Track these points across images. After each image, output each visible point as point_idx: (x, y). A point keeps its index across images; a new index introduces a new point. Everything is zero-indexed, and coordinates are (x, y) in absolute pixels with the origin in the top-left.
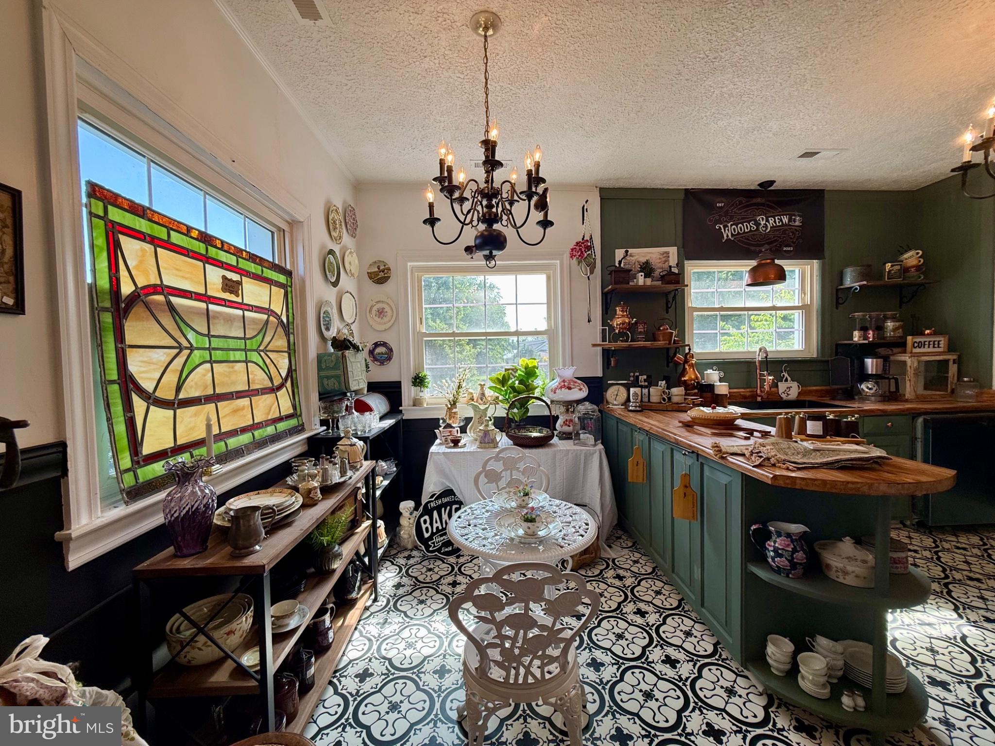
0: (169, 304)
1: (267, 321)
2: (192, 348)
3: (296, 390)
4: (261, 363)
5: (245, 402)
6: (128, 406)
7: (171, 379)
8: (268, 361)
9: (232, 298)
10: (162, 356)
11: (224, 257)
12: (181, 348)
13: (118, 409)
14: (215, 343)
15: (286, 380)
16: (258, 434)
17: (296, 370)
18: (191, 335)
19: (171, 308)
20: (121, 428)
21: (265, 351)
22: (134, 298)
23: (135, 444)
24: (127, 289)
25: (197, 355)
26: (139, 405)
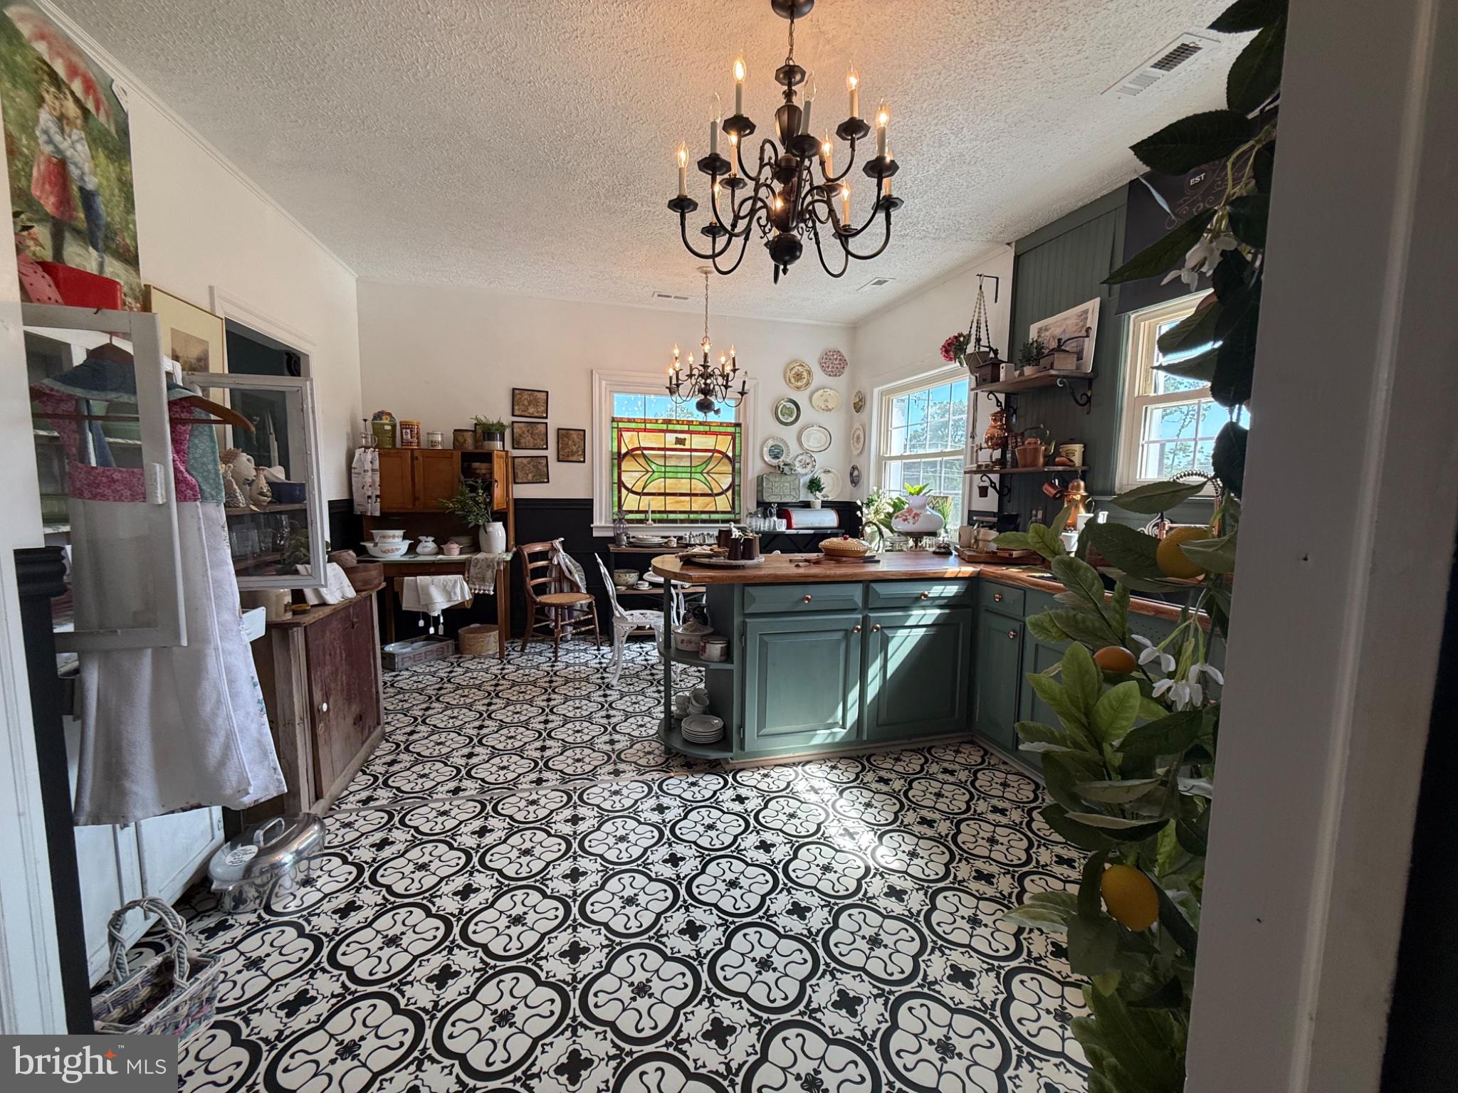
0: (643, 454)
1: (712, 457)
2: (654, 472)
3: (736, 498)
4: (703, 479)
5: (688, 498)
6: (620, 492)
7: (641, 484)
8: (709, 479)
9: (681, 447)
10: (638, 475)
11: (678, 427)
12: (647, 471)
13: (616, 492)
14: (668, 469)
15: (727, 490)
16: (692, 516)
17: (739, 486)
18: (654, 466)
19: (644, 456)
20: (616, 499)
21: (708, 473)
22: (626, 454)
23: (620, 506)
24: (624, 450)
25: (656, 475)
26: (624, 492)
